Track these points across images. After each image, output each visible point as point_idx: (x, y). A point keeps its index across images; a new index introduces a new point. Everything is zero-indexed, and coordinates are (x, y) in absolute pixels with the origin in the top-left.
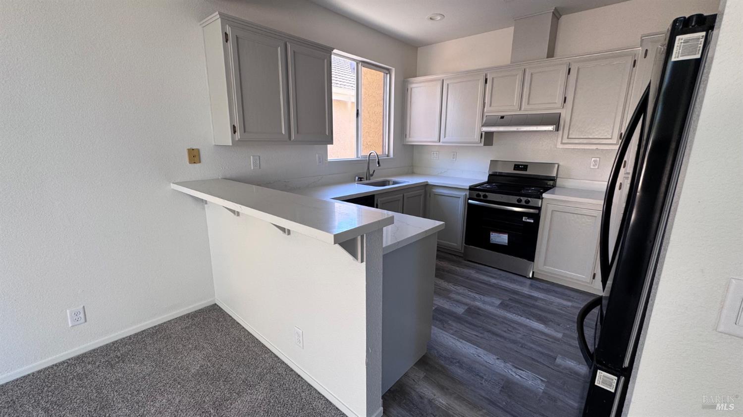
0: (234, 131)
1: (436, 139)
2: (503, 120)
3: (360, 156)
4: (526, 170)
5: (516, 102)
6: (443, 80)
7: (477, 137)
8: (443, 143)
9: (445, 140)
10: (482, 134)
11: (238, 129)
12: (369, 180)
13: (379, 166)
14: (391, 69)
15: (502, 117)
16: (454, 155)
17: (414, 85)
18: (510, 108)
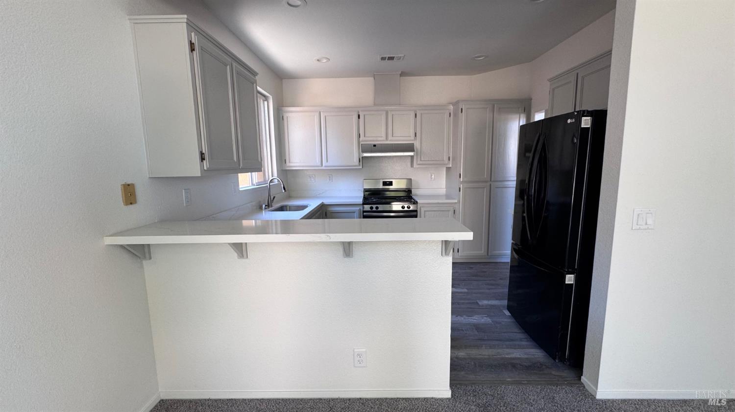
0: (203, 159)
1: (319, 164)
2: (375, 148)
3: (255, 183)
4: (392, 185)
5: (383, 134)
6: (320, 112)
7: (355, 161)
8: (325, 167)
9: (328, 164)
10: (360, 159)
11: (207, 157)
12: (272, 206)
13: (285, 191)
14: (268, 97)
15: (375, 146)
16: (330, 177)
17: (289, 115)
18: (380, 139)
